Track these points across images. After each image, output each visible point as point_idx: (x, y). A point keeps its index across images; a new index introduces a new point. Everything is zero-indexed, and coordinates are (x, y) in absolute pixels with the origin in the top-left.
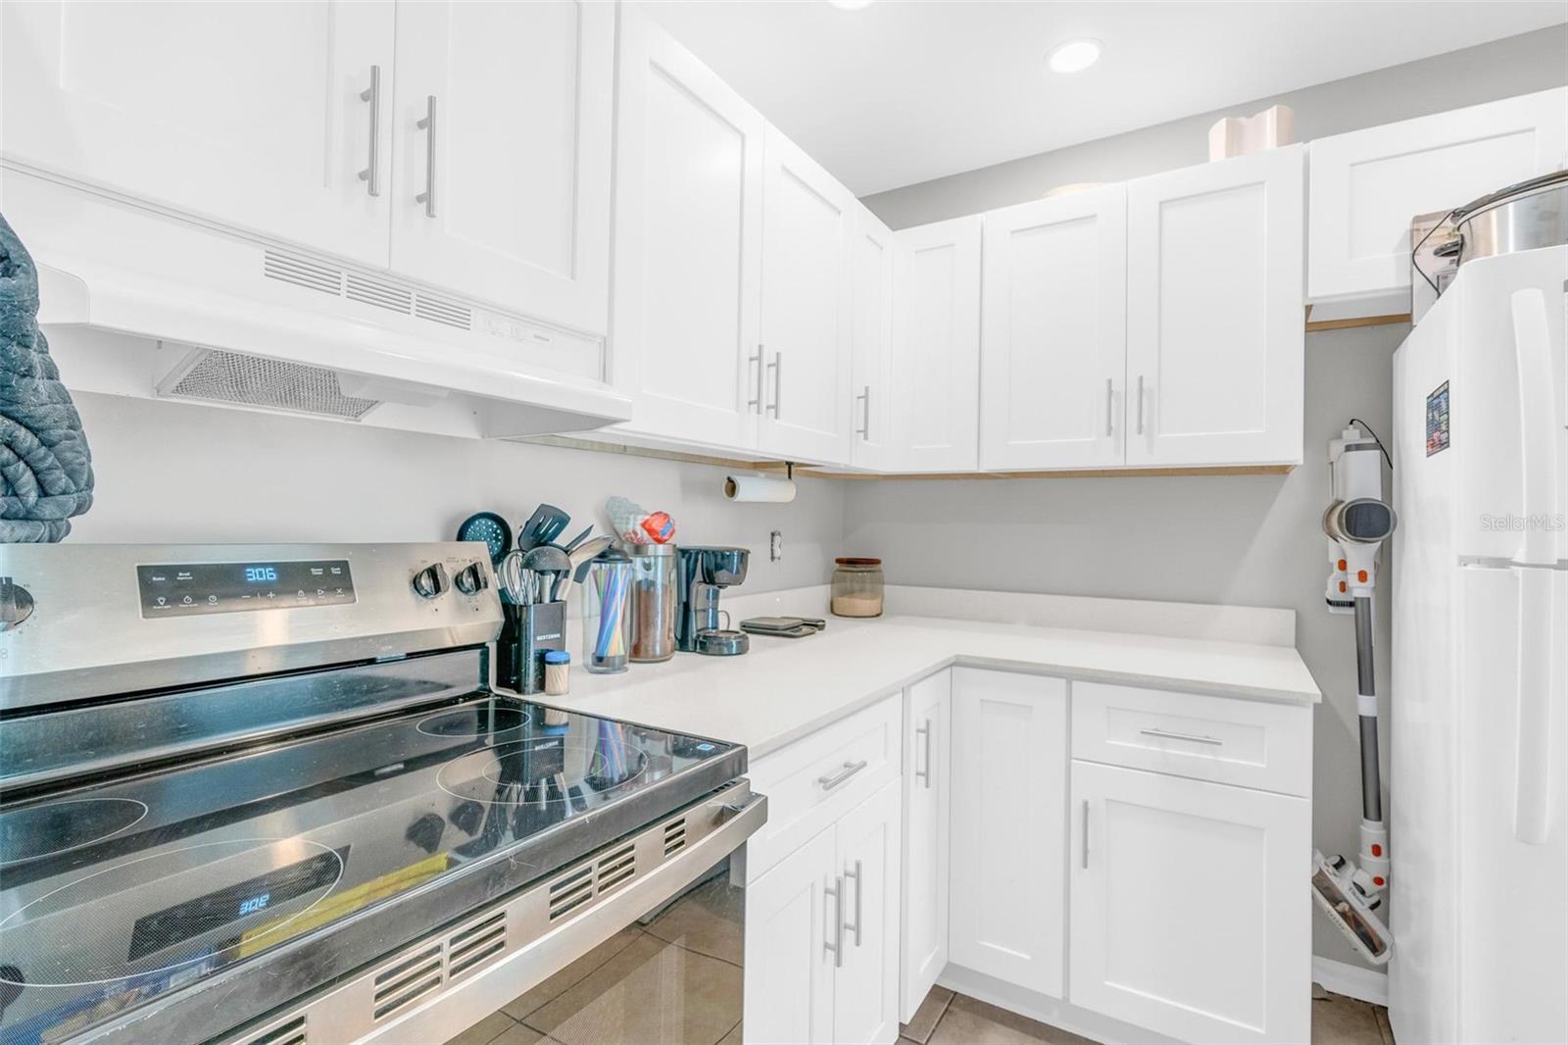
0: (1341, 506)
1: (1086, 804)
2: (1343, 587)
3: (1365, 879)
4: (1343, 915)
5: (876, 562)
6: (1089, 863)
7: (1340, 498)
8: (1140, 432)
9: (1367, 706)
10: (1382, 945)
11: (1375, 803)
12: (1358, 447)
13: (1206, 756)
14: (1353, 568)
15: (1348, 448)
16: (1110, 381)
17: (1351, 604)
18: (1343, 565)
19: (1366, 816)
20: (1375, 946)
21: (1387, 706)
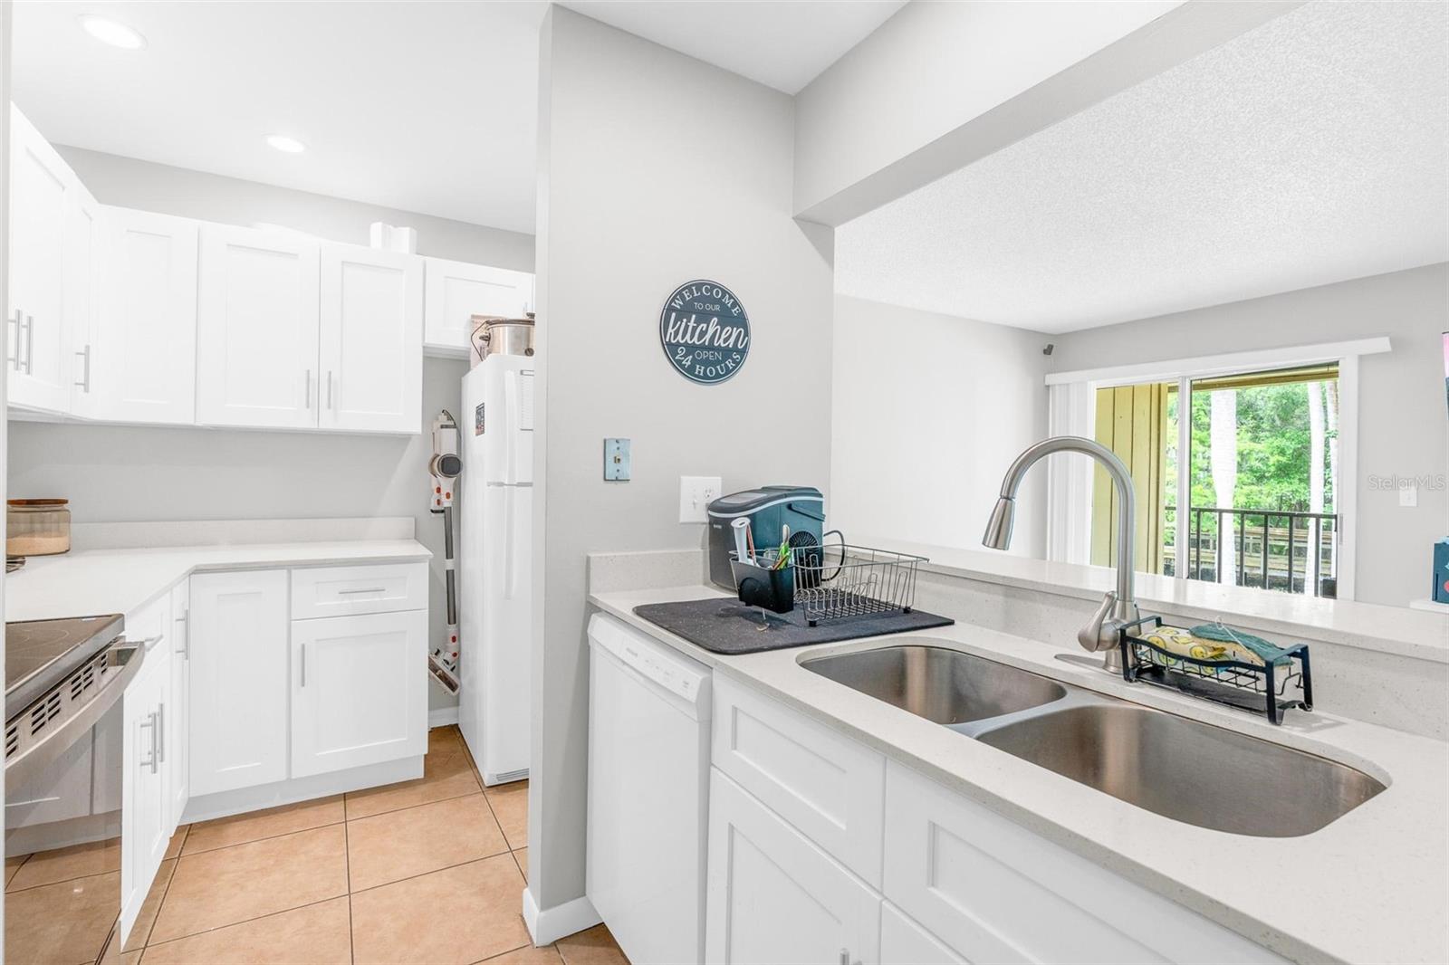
0: (438, 458)
1: (303, 646)
2: (439, 502)
3: (449, 656)
4: (440, 676)
5: (65, 502)
6: (306, 682)
7: (438, 453)
8: (329, 407)
9: (450, 564)
10: (457, 686)
11: (453, 617)
12: (447, 427)
13: (376, 599)
14: (444, 492)
15: (442, 427)
16: (308, 371)
17: (443, 511)
18: (439, 490)
19: (449, 623)
20: (453, 686)
21: (459, 564)
